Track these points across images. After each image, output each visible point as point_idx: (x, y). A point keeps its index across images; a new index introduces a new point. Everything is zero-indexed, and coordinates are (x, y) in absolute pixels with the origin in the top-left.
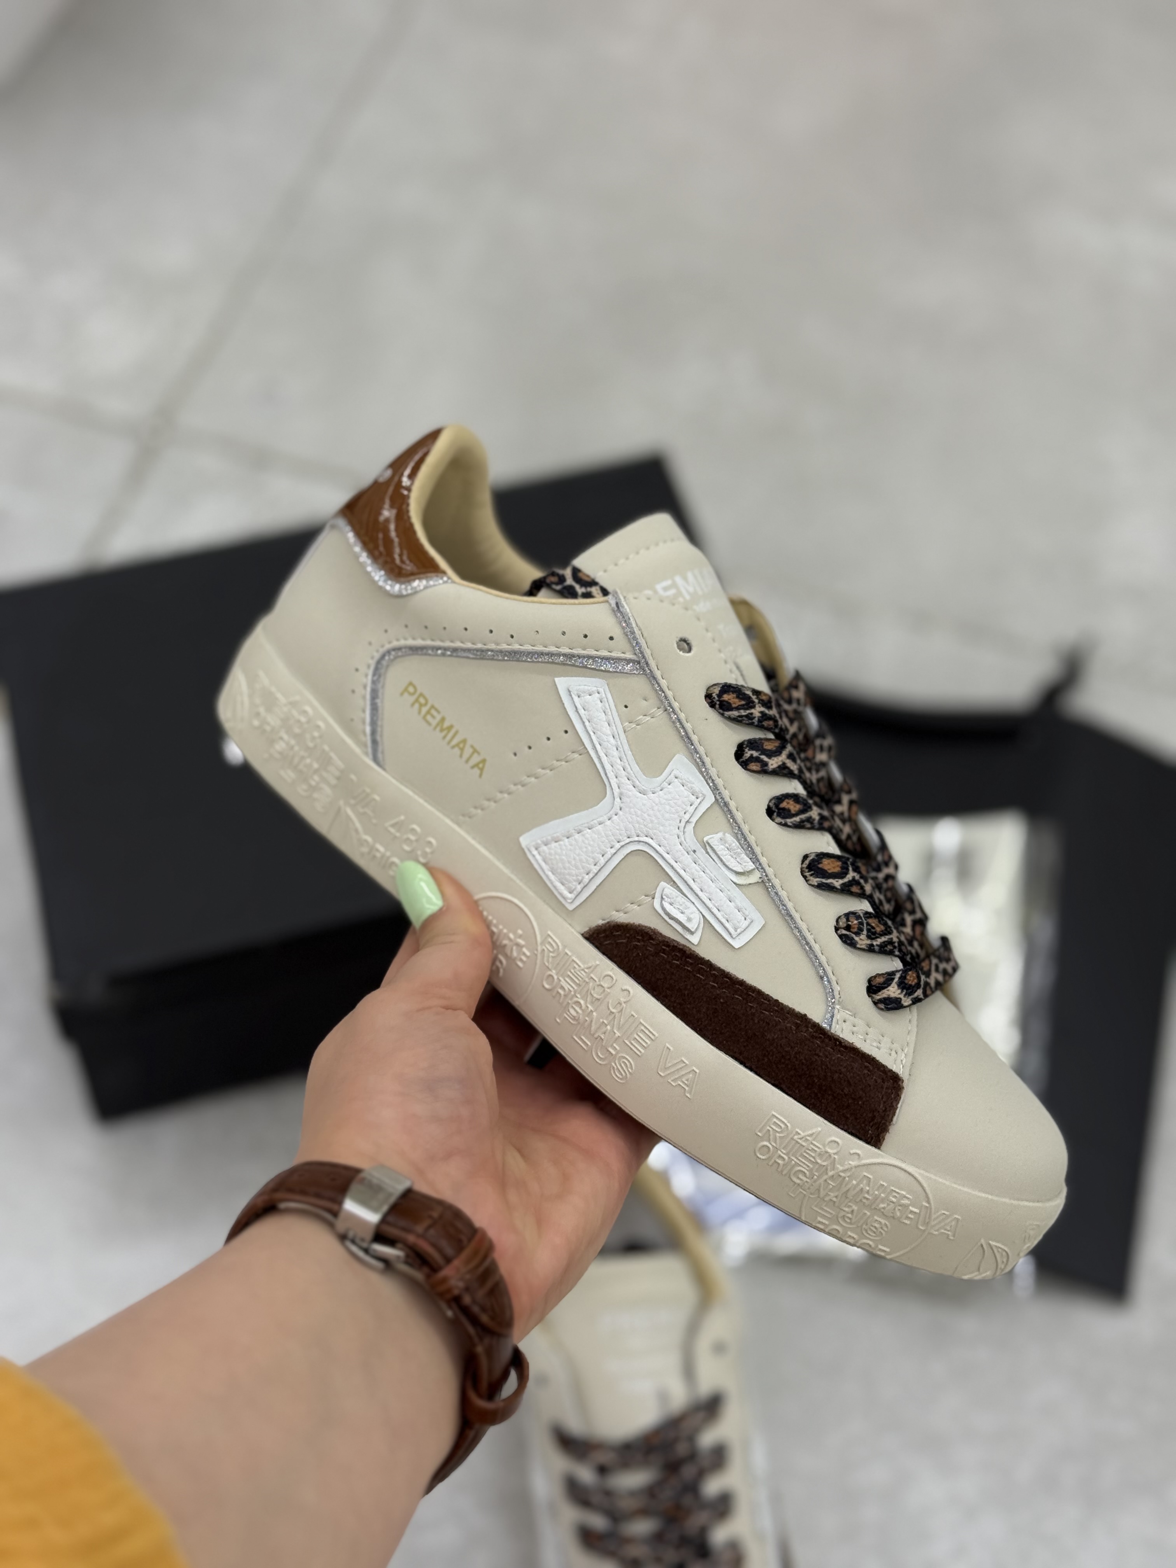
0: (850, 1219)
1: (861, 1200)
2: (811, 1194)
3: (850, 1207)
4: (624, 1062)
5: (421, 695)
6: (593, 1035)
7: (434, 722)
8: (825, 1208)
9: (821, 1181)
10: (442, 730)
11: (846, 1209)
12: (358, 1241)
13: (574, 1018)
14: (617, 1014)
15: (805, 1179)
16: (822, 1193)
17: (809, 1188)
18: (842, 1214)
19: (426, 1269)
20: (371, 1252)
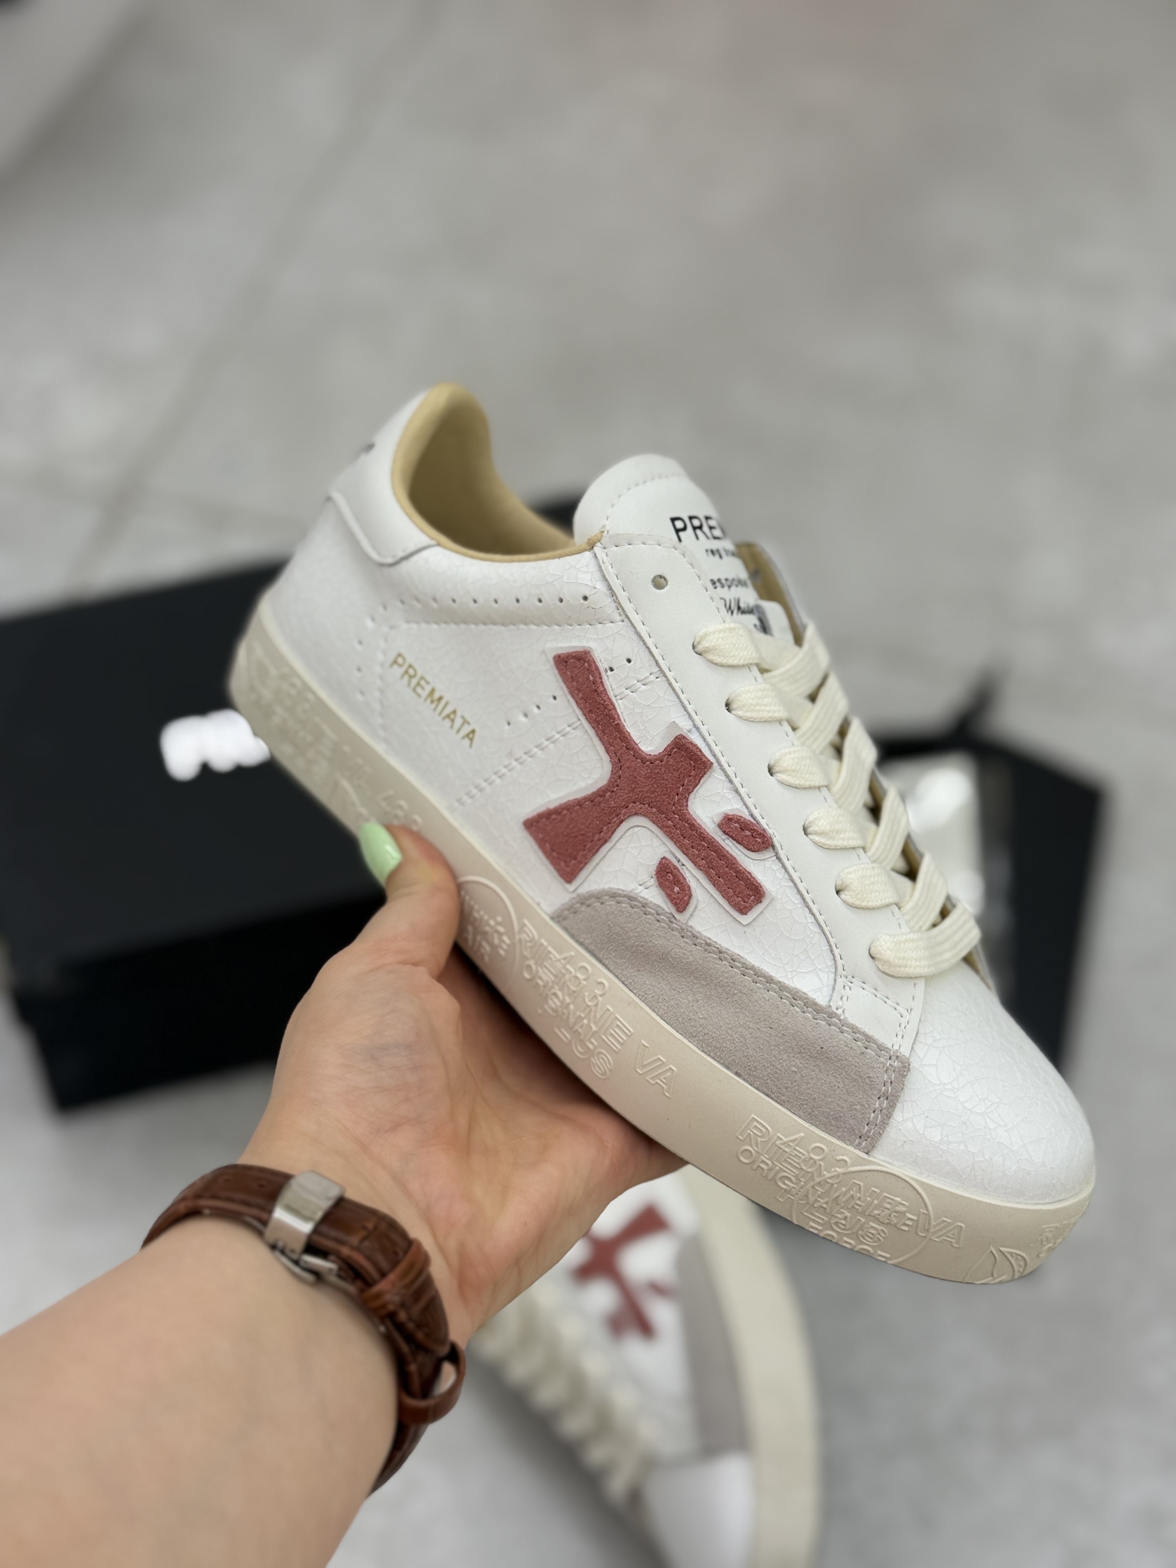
12: (288, 1251)
19: (359, 1283)
20: (302, 1264)
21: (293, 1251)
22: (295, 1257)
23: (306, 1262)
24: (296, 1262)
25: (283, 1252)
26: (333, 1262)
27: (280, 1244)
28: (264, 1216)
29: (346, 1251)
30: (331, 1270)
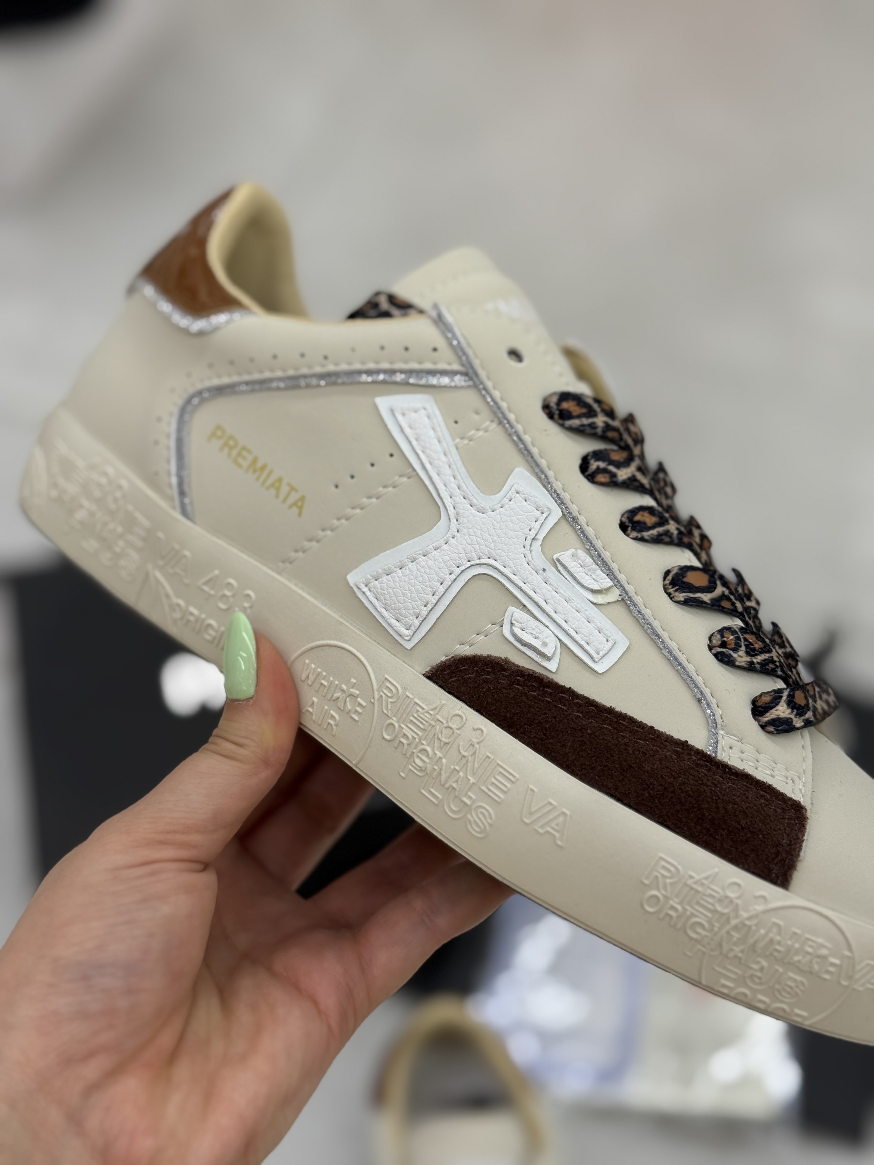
0: (759, 978)
1: (771, 954)
2: (712, 950)
3: (758, 963)
4: (482, 813)
5: (231, 437)
6: (443, 785)
7: (245, 464)
8: (730, 967)
9: (723, 932)
10: (255, 471)
11: (755, 966)
13: (421, 769)
14: (470, 759)
15: (704, 933)
16: (725, 948)
17: (709, 944)
18: (750, 972)
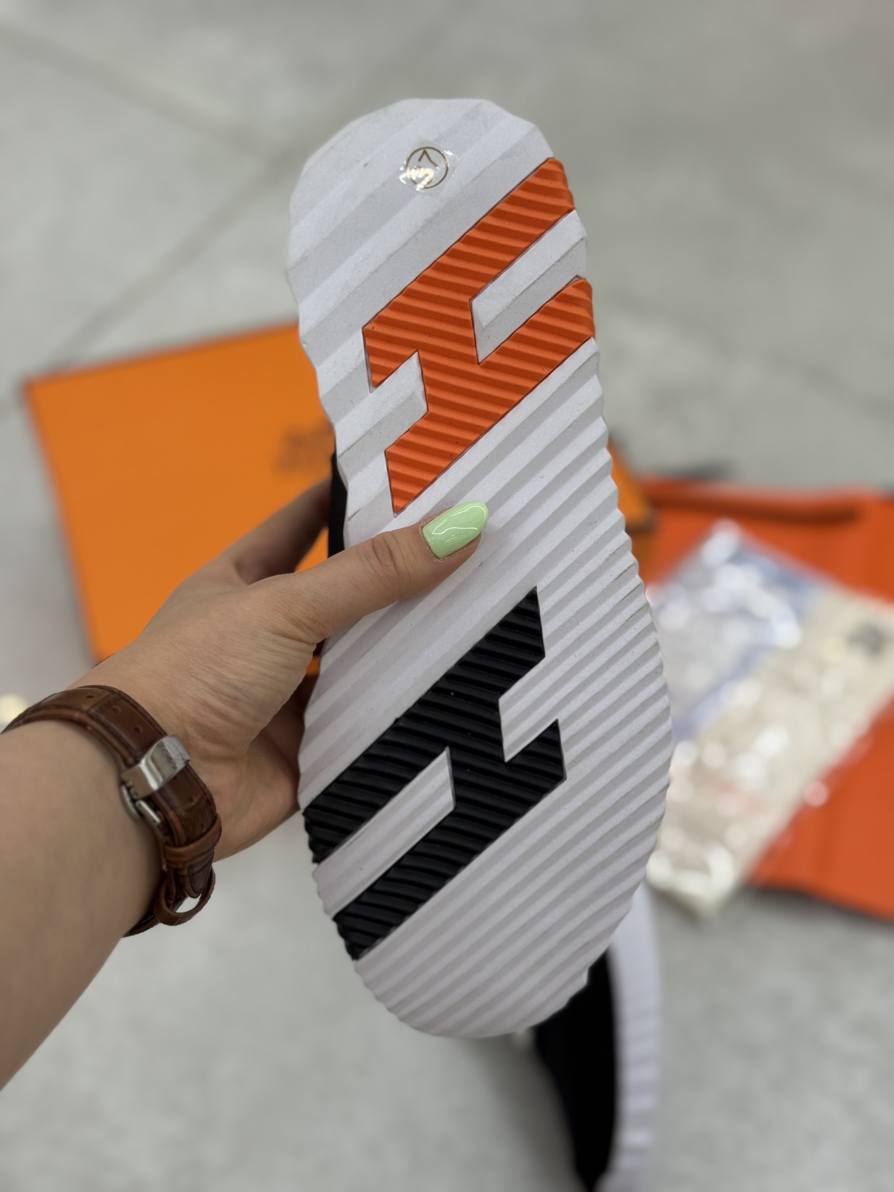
12: (132, 791)
19: (168, 839)
20: (137, 804)
21: (136, 794)
22: (135, 797)
23: (140, 805)
24: (134, 801)
25: (128, 789)
26: (159, 816)
27: (130, 783)
28: (131, 760)
29: (171, 815)
30: (154, 821)
